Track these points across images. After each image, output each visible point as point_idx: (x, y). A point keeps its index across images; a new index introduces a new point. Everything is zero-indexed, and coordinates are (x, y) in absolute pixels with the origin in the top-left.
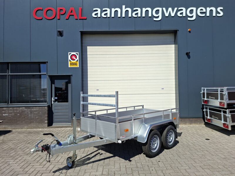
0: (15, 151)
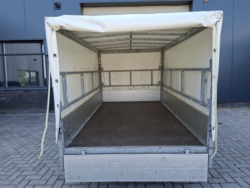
0: (11, 133)
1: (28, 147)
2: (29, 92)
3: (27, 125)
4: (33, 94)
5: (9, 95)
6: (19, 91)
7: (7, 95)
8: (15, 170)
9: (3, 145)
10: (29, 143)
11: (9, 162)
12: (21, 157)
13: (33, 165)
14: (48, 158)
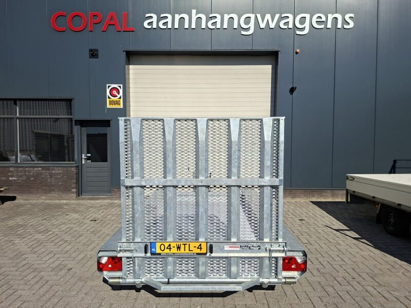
0: (24, 228)
1: (46, 246)
2: (49, 169)
3: (45, 217)
4: (55, 173)
5: (22, 174)
6: (35, 169)
7: (19, 174)
8: (31, 270)
9: (15, 243)
10: (48, 240)
11: (24, 262)
12: (38, 257)
13: (51, 266)
14: (70, 259)
